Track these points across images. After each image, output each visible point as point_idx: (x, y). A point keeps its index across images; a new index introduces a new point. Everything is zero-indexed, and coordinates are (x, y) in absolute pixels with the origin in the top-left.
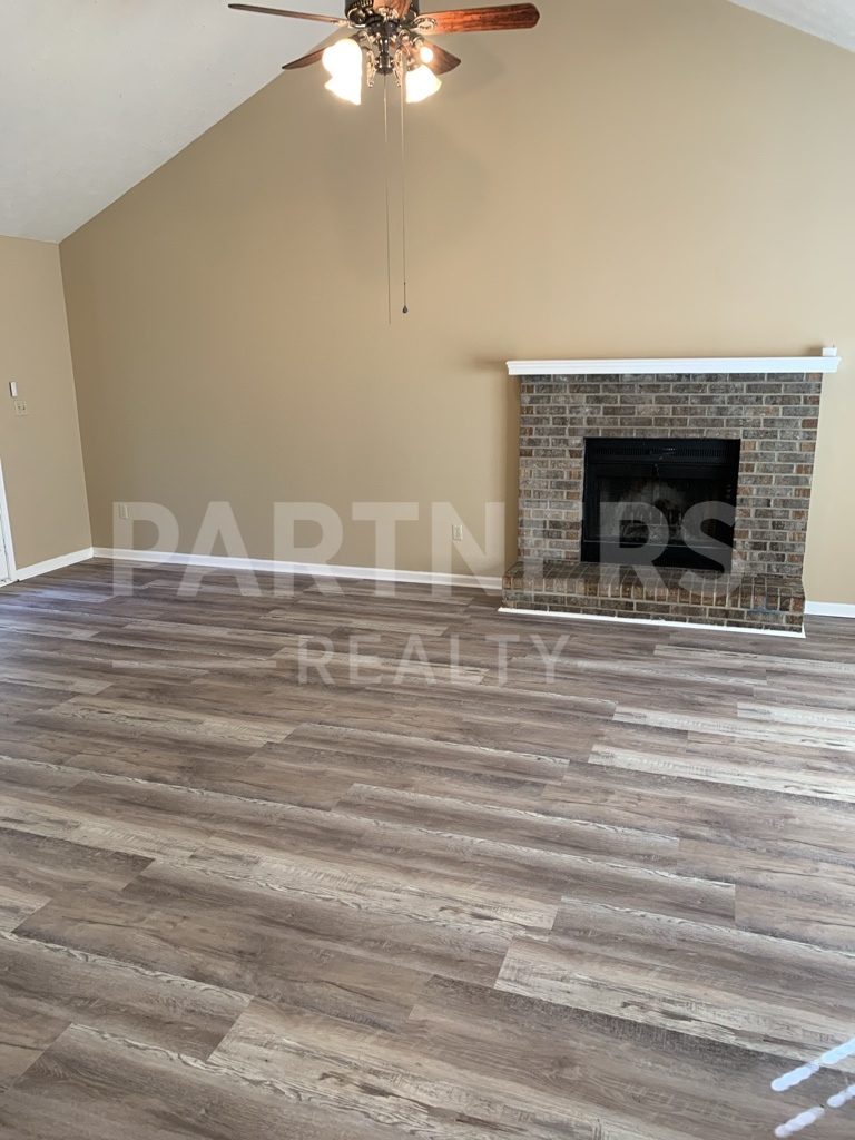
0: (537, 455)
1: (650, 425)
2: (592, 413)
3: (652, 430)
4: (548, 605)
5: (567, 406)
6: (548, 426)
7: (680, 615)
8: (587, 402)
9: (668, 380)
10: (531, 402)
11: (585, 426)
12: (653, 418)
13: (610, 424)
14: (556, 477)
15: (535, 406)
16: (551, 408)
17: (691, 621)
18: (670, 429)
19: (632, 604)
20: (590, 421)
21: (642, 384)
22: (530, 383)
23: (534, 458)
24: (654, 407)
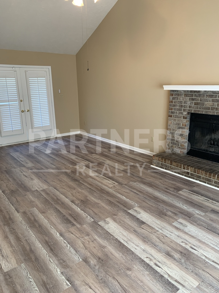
0: (173, 117)
1: (209, 110)
2: (191, 104)
3: (210, 112)
4: (164, 167)
5: (183, 101)
6: (177, 108)
7: (204, 180)
8: (189, 100)
9: (216, 93)
10: (172, 99)
11: (188, 108)
12: (210, 107)
13: (196, 108)
14: (178, 125)
15: (174, 100)
16: (178, 101)
17: (208, 184)
18: (216, 111)
19: (189, 173)
20: (190, 107)
21: (207, 94)
22: (173, 93)
23: (172, 118)
24: (211, 103)
